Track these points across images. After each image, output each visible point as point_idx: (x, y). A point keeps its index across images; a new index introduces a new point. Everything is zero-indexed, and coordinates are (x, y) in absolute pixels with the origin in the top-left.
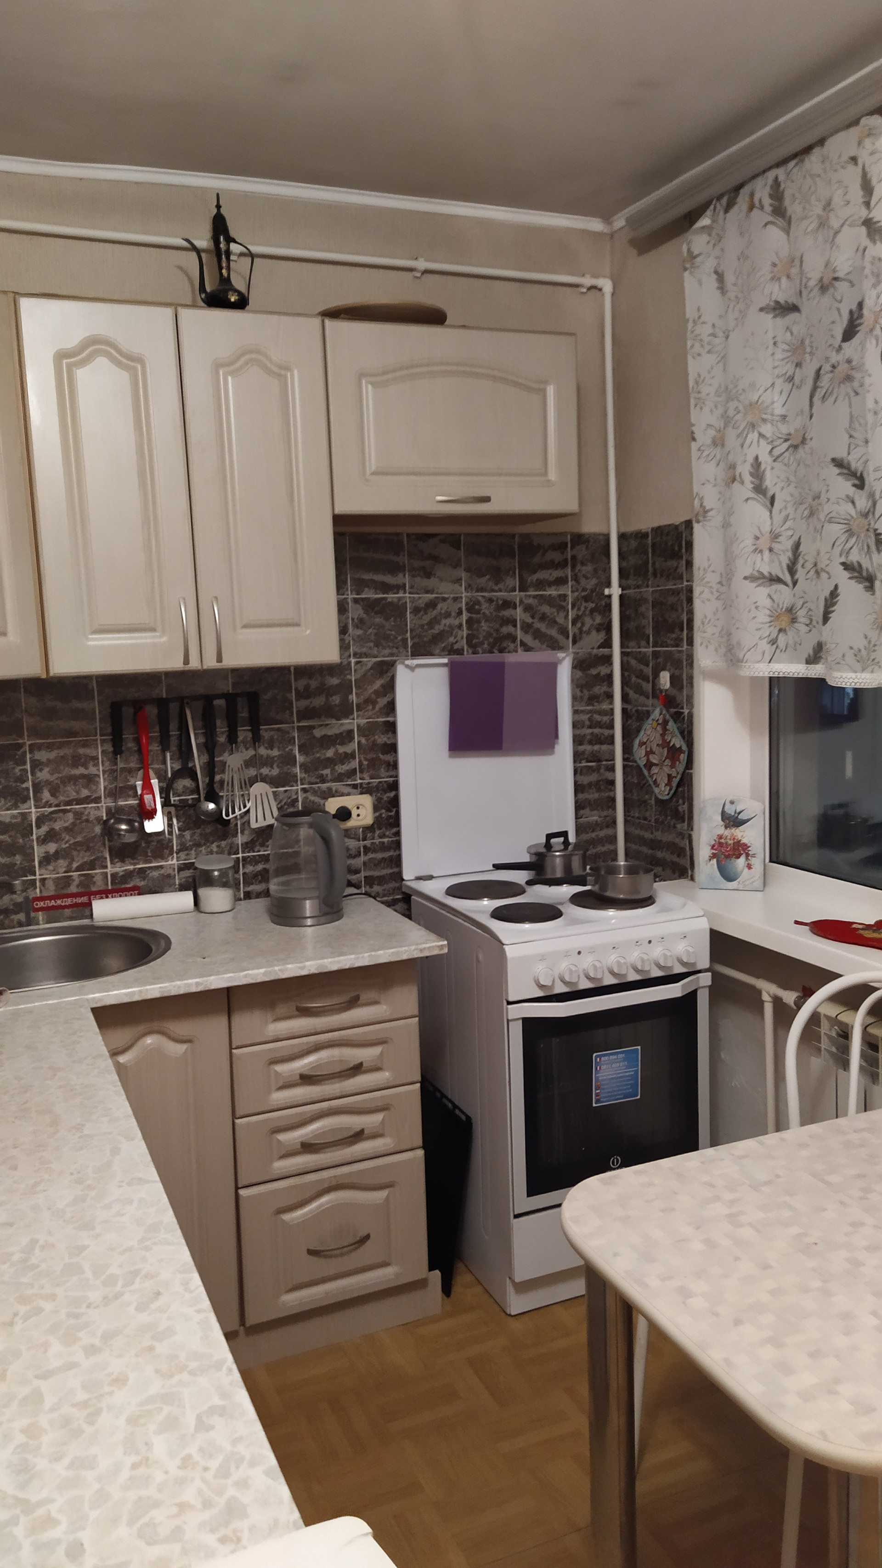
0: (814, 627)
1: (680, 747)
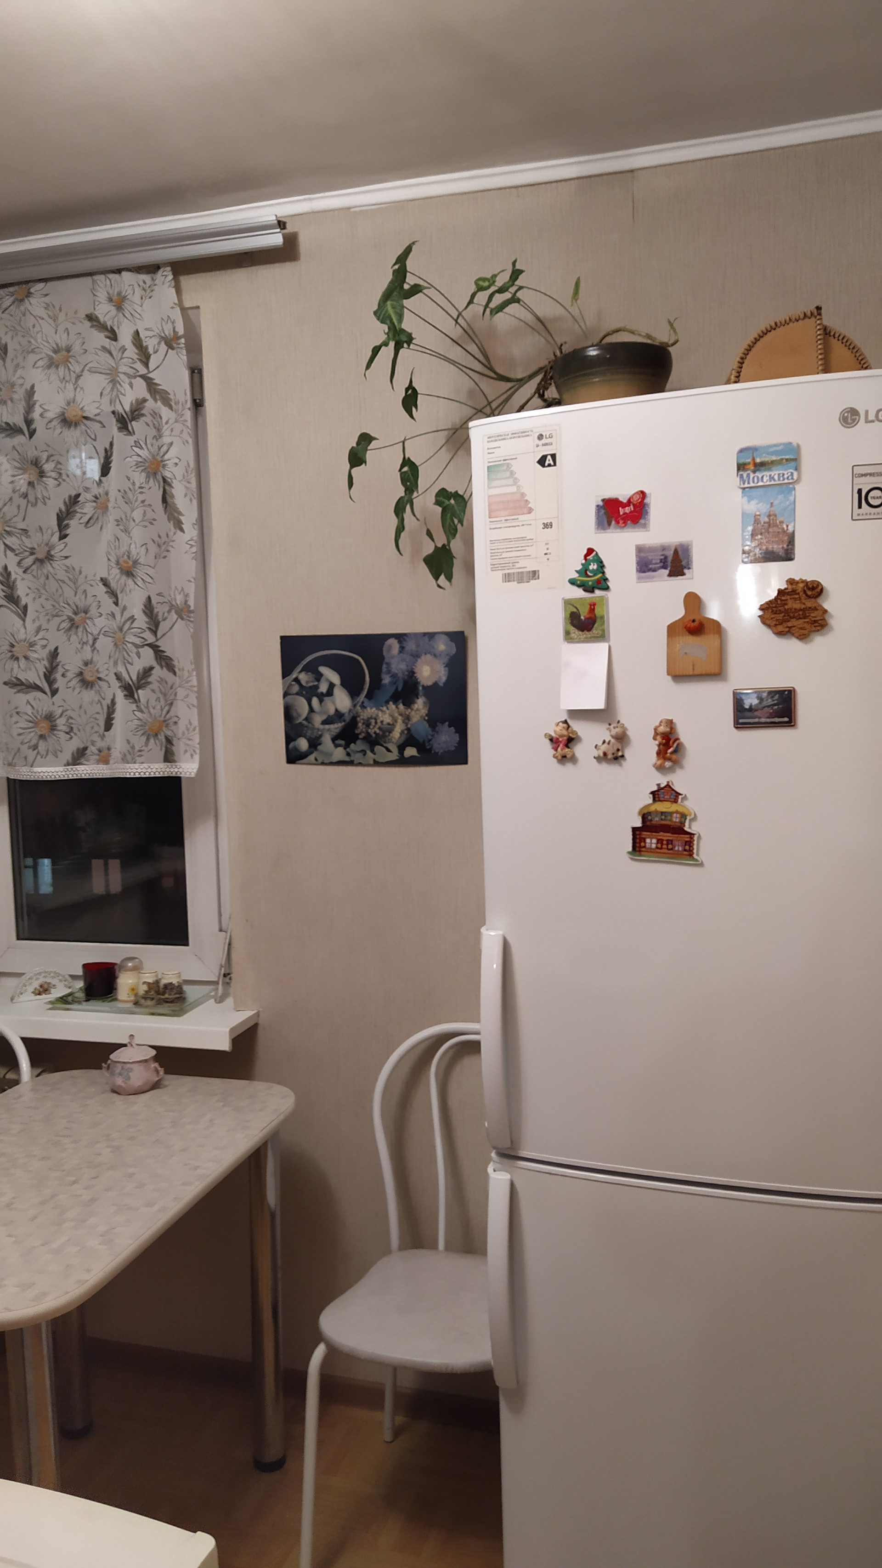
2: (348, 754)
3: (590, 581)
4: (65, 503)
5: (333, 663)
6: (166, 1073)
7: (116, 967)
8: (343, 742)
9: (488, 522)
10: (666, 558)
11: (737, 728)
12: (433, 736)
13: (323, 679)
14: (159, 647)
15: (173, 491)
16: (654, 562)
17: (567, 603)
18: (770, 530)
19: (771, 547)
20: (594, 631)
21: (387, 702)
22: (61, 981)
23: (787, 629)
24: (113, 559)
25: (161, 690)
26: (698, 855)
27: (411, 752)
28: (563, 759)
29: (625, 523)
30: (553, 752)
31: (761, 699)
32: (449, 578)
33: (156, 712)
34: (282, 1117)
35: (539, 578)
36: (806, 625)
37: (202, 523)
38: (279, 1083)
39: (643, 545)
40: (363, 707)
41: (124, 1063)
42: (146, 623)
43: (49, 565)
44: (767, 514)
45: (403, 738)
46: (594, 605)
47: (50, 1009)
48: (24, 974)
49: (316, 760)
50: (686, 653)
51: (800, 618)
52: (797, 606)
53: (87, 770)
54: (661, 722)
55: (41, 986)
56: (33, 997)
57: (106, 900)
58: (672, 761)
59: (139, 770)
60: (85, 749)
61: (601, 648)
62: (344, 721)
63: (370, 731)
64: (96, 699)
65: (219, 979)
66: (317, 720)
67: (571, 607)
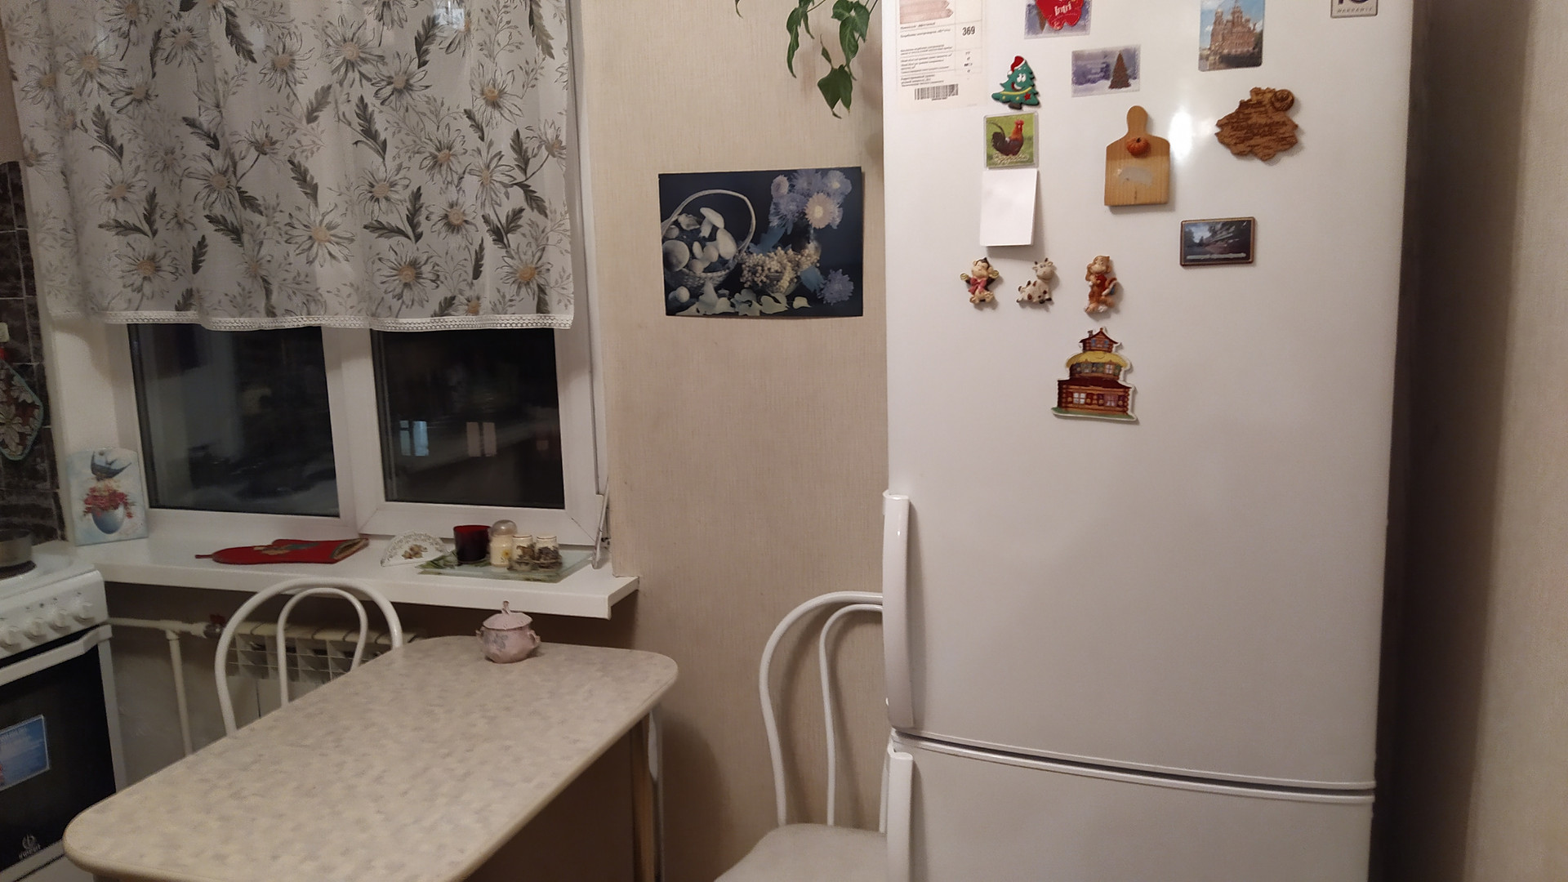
0: (181, 275)
1: (33, 402)
2: (733, 305)
3: (1018, 95)
4: (423, 25)
5: (717, 204)
6: (542, 640)
7: (489, 530)
8: (727, 292)
9: (899, 30)
10: (1108, 66)
11: (1183, 265)
12: (825, 284)
13: (705, 222)
14: (530, 186)
15: (541, 11)
16: (1093, 71)
17: (990, 122)
18: (1235, 30)
19: (1233, 51)
20: (1020, 155)
21: (775, 247)
22: (432, 544)
23: (1249, 149)
24: (478, 89)
25: (532, 234)
26: (1132, 411)
27: (800, 302)
28: (981, 303)
29: (1061, 25)
30: (971, 295)
31: (1214, 232)
32: (847, 104)
33: (527, 258)
34: (665, 688)
35: (957, 94)
36: (1272, 144)
37: (572, 47)
38: (660, 653)
39: (1082, 51)
40: (749, 253)
41: (498, 630)
42: (515, 160)
43: (409, 98)
44: (1231, 11)
45: (793, 286)
46: (1022, 124)
47: (422, 573)
48: (394, 536)
49: (698, 311)
50: (1128, 179)
51: (1267, 136)
52: (1263, 120)
53: (457, 321)
54: (1096, 259)
55: (412, 549)
56: (403, 560)
57: (480, 462)
58: (1107, 305)
59: (511, 322)
60: (453, 298)
61: (1029, 174)
62: (728, 268)
63: (756, 279)
64: (463, 245)
65: (596, 544)
66: (699, 267)
67: (995, 126)
